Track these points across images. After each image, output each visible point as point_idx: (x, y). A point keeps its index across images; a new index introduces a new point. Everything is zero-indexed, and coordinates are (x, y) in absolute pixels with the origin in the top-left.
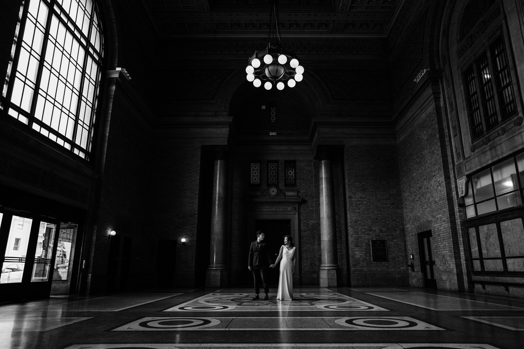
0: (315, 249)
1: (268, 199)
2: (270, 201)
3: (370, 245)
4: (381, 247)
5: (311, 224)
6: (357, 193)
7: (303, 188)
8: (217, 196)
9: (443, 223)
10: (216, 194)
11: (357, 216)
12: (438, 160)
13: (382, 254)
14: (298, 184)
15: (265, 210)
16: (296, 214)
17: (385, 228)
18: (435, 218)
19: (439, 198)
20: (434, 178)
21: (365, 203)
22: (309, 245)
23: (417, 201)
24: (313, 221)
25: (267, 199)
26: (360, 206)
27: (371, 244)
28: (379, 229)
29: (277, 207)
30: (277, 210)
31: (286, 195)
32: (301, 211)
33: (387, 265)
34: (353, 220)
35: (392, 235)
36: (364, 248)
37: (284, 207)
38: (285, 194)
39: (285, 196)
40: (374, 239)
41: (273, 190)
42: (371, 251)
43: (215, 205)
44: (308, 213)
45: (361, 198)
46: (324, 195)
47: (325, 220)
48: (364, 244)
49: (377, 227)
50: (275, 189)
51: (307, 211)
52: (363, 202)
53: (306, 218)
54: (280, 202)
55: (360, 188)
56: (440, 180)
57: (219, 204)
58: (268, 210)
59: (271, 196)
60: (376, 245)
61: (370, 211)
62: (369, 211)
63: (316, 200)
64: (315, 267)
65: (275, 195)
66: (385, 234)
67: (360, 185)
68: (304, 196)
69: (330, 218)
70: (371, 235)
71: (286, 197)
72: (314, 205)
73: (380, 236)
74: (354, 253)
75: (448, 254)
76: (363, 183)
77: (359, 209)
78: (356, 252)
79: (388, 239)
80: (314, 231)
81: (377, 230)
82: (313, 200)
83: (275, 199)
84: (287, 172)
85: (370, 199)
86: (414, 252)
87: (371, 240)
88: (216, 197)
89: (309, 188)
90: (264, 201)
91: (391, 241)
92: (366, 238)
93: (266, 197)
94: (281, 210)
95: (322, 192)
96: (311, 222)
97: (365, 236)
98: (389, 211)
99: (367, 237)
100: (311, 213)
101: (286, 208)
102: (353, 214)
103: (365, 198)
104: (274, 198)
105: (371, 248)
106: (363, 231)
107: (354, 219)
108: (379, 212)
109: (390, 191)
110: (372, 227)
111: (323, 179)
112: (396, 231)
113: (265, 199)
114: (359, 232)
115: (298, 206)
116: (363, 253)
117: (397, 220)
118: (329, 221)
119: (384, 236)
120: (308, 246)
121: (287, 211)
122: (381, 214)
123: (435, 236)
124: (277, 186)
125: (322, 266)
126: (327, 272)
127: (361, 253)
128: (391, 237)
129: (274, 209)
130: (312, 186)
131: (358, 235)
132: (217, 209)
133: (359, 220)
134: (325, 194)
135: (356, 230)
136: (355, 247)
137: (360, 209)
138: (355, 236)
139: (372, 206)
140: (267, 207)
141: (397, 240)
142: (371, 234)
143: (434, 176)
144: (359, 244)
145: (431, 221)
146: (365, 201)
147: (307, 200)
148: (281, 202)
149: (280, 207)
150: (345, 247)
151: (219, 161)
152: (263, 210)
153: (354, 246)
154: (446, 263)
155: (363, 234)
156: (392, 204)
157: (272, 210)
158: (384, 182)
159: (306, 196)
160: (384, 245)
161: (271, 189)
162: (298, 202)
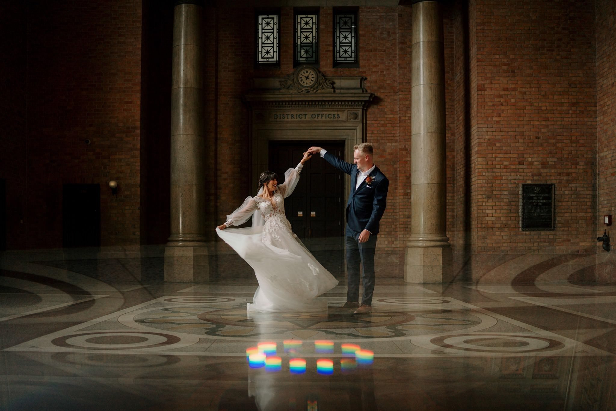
0: (397, 204)
1: (296, 96)
2: (300, 99)
3: (518, 194)
4: (541, 198)
5: (389, 151)
6: (498, 78)
7: (374, 70)
8: (182, 86)
10: (178, 82)
11: (494, 130)
13: (543, 214)
14: (361, 63)
15: (290, 119)
16: (356, 129)
17: (553, 157)
21: (513, 100)
24: (393, 144)
25: (293, 96)
26: (502, 108)
27: (520, 193)
28: (540, 160)
29: (316, 113)
30: (316, 119)
31: (335, 86)
32: (368, 122)
33: (551, 237)
34: (484, 140)
35: (568, 174)
36: (505, 200)
37: (332, 113)
38: (333, 83)
39: (333, 88)
40: (529, 182)
41: (306, 75)
42: (520, 208)
43: (177, 108)
44: (384, 125)
45: (505, 89)
46: (422, 83)
47: (422, 139)
48: (506, 193)
49: (535, 156)
50: (312, 73)
51: (382, 122)
52: (510, 99)
53: (379, 138)
54: (322, 101)
55: (504, 67)
57: (185, 105)
58: (295, 120)
59: (303, 89)
60: (532, 195)
61: (523, 120)
62: (521, 119)
63: (401, 96)
64: (395, 242)
65: (312, 87)
66: (553, 171)
67: (505, 60)
68: (376, 88)
69: (434, 135)
70: (523, 174)
71: (334, 91)
72: (398, 110)
73: (543, 175)
74: (484, 211)
76: (511, 57)
77: (499, 115)
78: (487, 209)
79: (558, 181)
80: (395, 166)
81: (536, 163)
82: (395, 97)
83: (310, 95)
84: (338, 35)
85: (525, 93)
86: (613, 209)
87: (521, 185)
88: (179, 88)
89: (388, 69)
90: (287, 99)
91: (565, 187)
92: (510, 180)
93: (291, 91)
94: (324, 119)
95: (419, 75)
96: (390, 146)
97: (508, 174)
98: (566, 119)
99: (513, 178)
100: (390, 125)
101: (336, 116)
102: (486, 126)
103: (514, 89)
104: (309, 92)
105: (521, 200)
106: (506, 163)
107: (487, 137)
108: (544, 123)
109: (571, 75)
110: (525, 156)
111: (419, 46)
112: (577, 164)
113: (290, 96)
114: (498, 166)
115: (363, 110)
116: (502, 211)
117: (581, 141)
118: (431, 141)
119: (551, 176)
121: (337, 121)
122: (547, 126)
124: (315, 66)
125: (411, 239)
126: (422, 253)
127: (498, 211)
128: (565, 178)
129: (308, 118)
130: (394, 66)
131: (494, 172)
132: (181, 116)
133: (499, 141)
134: (424, 81)
135: (490, 163)
136: (485, 200)
137: (502, 115)
138: (487, 175)
139: (529, 108)
140: (292, 113)
141: (578, 185)
142: (521, 170)
144: (494, 193)
146: (514, 97)
147: (382, 97)
148: (325, 101)
149: (322, 113)
151: (183, 5)
152: (286, 119)
153: (484, 196)
155: (505, 170)
156: (574, 104)
157: (303, 119)
158: (558, 55)
159: (380, 88)
160: (548, 195)
161: (302, 73)
162: (361, 101)
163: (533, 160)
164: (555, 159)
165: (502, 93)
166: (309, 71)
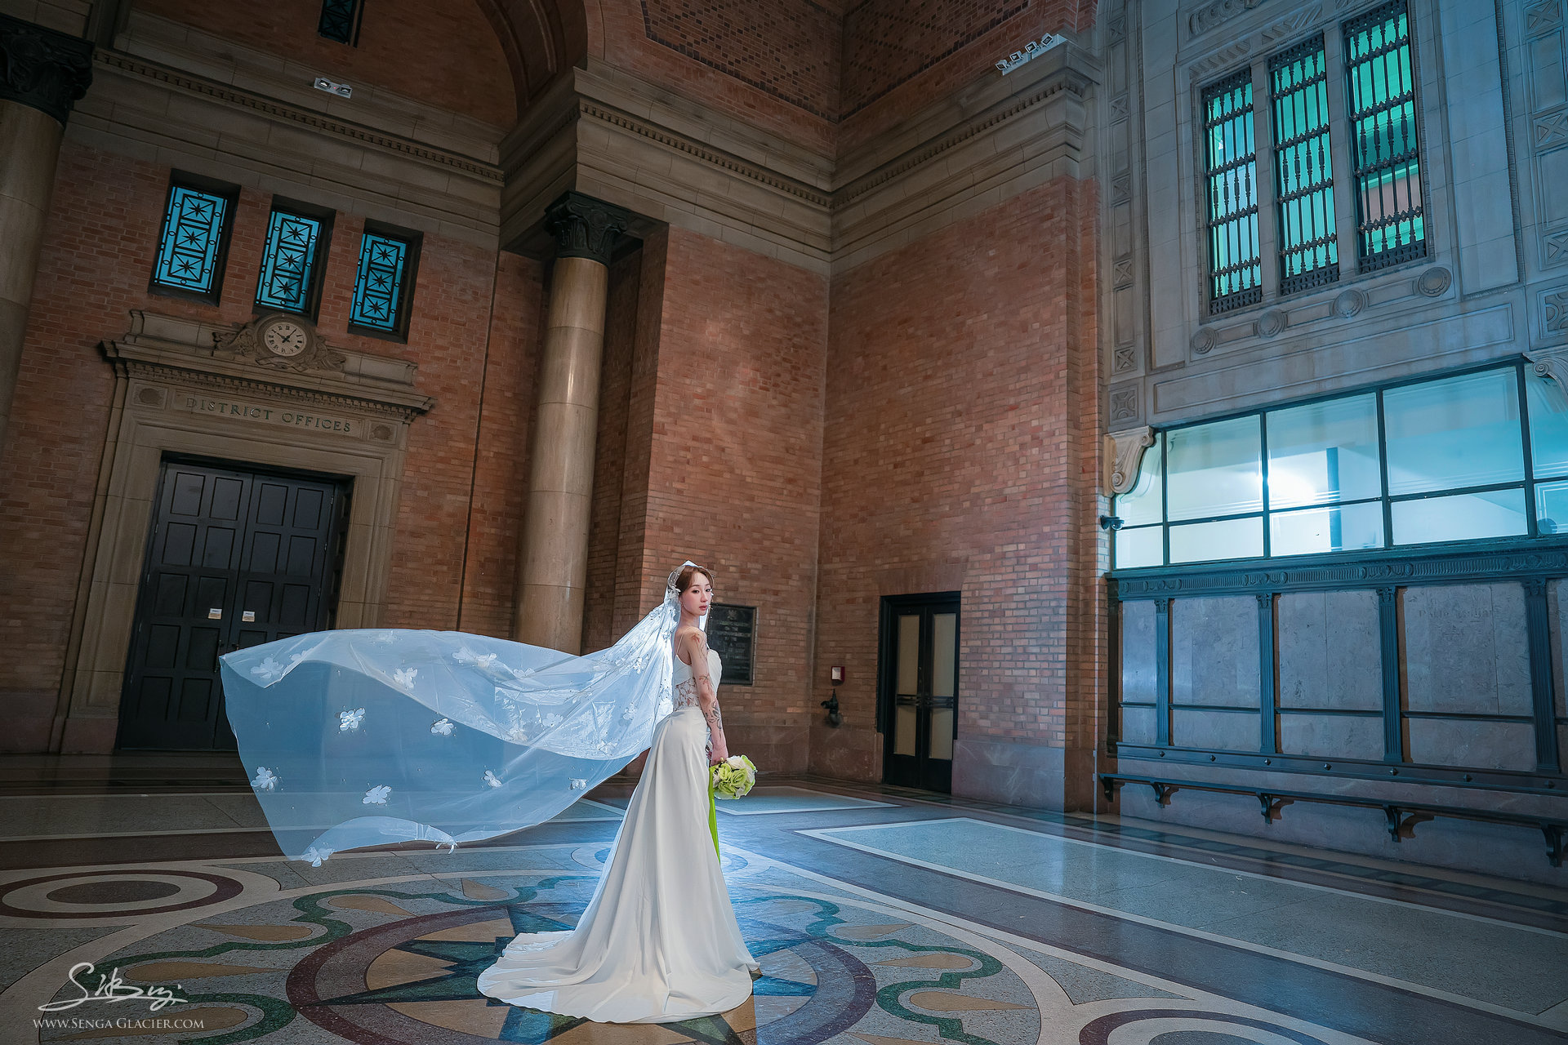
1: (256, 370)
2: (263, 379)
4: (736, 629)
6: (686, 417)
7: (438, 354)
9: (1029, 575)
11: (673, 504)
12: (1046, 356)
13: (737, 657)
14: (412, 335)
15: (227, 414)
16: (383, 458)
17: (757, 562)
18: (991, 551)
19: (1023, 488)
20: (1011, 414)
21: (705, 459)
22: (428, 591)
23: (905, 483)
24: (459, 498)
25: (247, 368)
26: (689, 468)
28: (738, 564)
29: (296, 413)
30: (293, 424)
31: (347, 367)
32: (410, 449)
33: (747, 696)
34: (659, 519)
35: (776, 593)
37: (333, 419)
38: (345, 362)
39: (344, 371)
41: (285, 333)
44: (442, 460)
45: (695, 438)
49: (731, 556)
50: (299, 332)
51: (441, 454)
52: (702, 456)
53: (429, 483)
54: (314, 392)
55: (696, 401)
56: (1040, 428)
58: (241, 417)
59: (274, 361)
60: (724, 623)
61: (718, 495)
62: (715, 492)
65: (294, 359)
66: (755, 584)
68: (437, 388)
71: (346, 378)
73: (740, 590)
75: (1036, 680)
77: (683, 480)
79: (761, 602)
81: (731, 569)
82: (471, 412)
83: (288, 375)
86: (848, 656)
89: (465, 359)
90: (231, 373)
91: (771, 613)
93: (243, 359)
94: (312, 426)
96: (451, 501)
100: (456, 462)
101: (342, 426)
102: (661, 495)
104: (286, 368)
107: (661, 515)
108: (748, 504)
109: (789, 434)
110: (718, 555)
112: (789, 577)
113: (242, 368)
115: (402, 423)
117: (797, 542)
119: (752, 593)
120: (422, 598)
121: (343, 437)
122: (750, 510)
123: (978, 614)
124: (306, 320)
128: (771, 598)
129: (274, 419)
130: (477, 356)
133: (677, 523)
137: (687, 480)
138: (655, 581)
139: (727, 475)
140: (235, 403)
141: (788, 612)
143: (1013, 408)
145: (967, 560)
146: (707, 453)
148: (323, 393)
149: (310, 415)
152: (217, 412)
154: (1020, 710)
156: (790, 481)
157: (260, 420)
158: (775, 398)
159: (447, 389)
160: (747, 625)
161: (275, 326)
162: (405, 407)
163: (728, 563)
164: (759, 566)
165: (691, 443)
166: (292, 327)
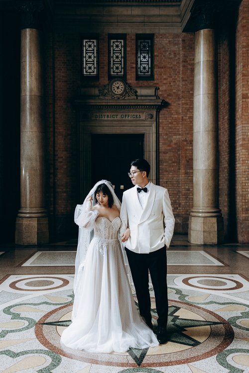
0: (180, 181)
1: (110, 101)
2: (113, 104)
5: (174, 141)
7: (165, 82)
8: (28, 94)
10: (25, 90)
14: (156, 76)
15: (106, 119)
16: (152, 126)
22: (171, 173)
24: (178, 137)
25: (108, 101)
29: (124, 114)
30: (124, 119)
31: (137, 94)
32: (160, 121)
37: (135, 114)
38: (136, 92)
39: (136, 96)
41: (117, 85)
43: (25, 110)
44: (171, 123)
46: (201, 93)
47: (201, 135)
50: (122, 84)
51: (170, 121)
53: (168, 132)
54: (128, 105)
57: (31, 109)
58: (110, 119)
59: (115, 96)
63: (183, 102)
64: (179, 208)
65: (121, 95)
68: (166, 95)
69: (210, 132)
71: (137, 98)
72: (181, 111)
74: (246, 189)
80: (179, 153)
82: (179, 102)
83: (120, 101)
84: (139, 55)
88: (26, 95)
89: (174, 82)
90: (104, 104)
93: (107, 98)
94: (129, 118)
95: (199, 87)
96: (175, 138)
100: (175, 123)
101: (138, 116)
104: (119, 98)
111: (200, 65)
113: (106, 101)
115: (156, 112)
118: (208, 137)
120: (170, 176)
121: (139, 120)
124: (123, 79)
125: (194, 210)
126: (202, 221)
129: (119, 117)
130: (178, 79)
132: (28, 117)
134: (203, 91)
136: (248, 181)
140: (108, 114)
147: (170, 102)
148: (130, 105)
149: (128, 114)
150: (226, 178)
151: (28, 30)
152: (103, 119)
153: (247, 179)
157: (115, 119)
159: (169, 95)
161: (114, 84)
162: (156, 105)
166: (119, 83)
